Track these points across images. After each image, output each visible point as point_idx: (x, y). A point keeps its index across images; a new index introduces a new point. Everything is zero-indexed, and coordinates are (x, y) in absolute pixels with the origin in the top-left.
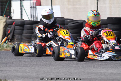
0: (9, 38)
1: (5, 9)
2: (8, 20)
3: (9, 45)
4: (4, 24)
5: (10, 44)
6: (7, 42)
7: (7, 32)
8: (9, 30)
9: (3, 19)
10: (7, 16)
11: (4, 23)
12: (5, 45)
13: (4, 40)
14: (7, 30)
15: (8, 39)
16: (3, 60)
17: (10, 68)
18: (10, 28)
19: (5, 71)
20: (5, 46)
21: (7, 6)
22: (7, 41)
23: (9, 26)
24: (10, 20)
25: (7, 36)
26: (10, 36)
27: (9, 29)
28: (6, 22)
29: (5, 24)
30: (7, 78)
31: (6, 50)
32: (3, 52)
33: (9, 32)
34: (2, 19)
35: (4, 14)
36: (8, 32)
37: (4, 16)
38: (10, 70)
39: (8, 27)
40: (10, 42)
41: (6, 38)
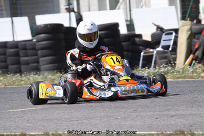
0: (197, 57)
1: (188, 8)
2: (193, 27)
3: (196, 69)
4: (187, 34)
5: (199, 67)
6: (194, 64)
7: (193, 47)
8: (196, 43)
9: (187, 25)
10: (192, 20)
11: (188, 31)
12: (191, 69)
13: (189, 60)
14: (193, 44)
15: (195, 59)
16: (188, 97)
17: (198, 110)
18: (198, 39)
19: (191, 115)
20: (190, 72)
21: (191, 3)
22: (194, 62)
23: (196, 36)
24: (198, 27)
25: (194, 54)
26: (198, 54)
27: (196, 41)
28: (191, 29)
29: (189, 33)
30: (194, 128)
31: (192, 78)
32: (188, 81)
33: (197, 46)
34: (184, 26)
35: (187, 15)
36: (195, 46)
37: (187, 20)
38: (199, 112)
39: (194, 37)
40: (199, 63)
41: (191, 57)
